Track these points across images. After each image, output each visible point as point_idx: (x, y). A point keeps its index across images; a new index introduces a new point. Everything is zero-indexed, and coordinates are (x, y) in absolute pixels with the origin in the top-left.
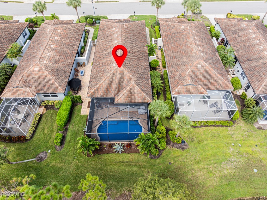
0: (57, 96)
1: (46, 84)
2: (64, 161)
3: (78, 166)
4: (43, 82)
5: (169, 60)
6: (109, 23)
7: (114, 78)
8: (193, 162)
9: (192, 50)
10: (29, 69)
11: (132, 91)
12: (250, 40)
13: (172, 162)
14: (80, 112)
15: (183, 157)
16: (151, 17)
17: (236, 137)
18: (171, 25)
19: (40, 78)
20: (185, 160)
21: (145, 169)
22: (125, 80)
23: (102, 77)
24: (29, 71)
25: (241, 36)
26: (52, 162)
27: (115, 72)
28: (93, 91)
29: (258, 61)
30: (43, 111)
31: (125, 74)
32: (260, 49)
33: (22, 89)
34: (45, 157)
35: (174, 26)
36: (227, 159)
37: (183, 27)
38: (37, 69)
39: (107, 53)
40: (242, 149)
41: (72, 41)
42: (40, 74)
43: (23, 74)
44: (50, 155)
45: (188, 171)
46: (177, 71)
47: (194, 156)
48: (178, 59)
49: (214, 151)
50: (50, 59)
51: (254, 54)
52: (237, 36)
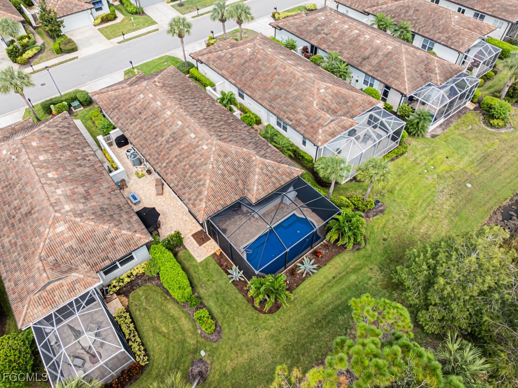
0: (132, 258)
1: (104, 245)
2: (244, 347)
3: (272, 336)
4: (95, 245)
5: (269, 105)
6: (119, 92)
7: (222, 167)
8: (406, 219)
9: (294, 75)
10: (45, 236)
11: (265, 171)
12: (346, 34)
13: (385, 237)
14: (194, 259)
15: (391, 222)
16: (163, 60)
17: (422, 161)
18: (225, 56)
19: (82, 242)
20: (396, 224)
21: (364, 268)
22: (242, 160)
23: (199, 178)
24: (47, 241)
25: (330, 33)
26: (225, 364)
27: (217, 157)
28: (204, 205)
29: (376, 55)
30: (122, 303)
31: (233, 152)
32: (366, 39)
33: (61, 281)
34: (206, 367)
35: (232, 54)
36: (434, 192)
37: (249, 50)
38: (61, 228)
39: (169, 138)
40: (439, 170)
41: (74, 151)
42: (78, 234)
43: (38, 254)
44: (211, 357)
45: (410, 234)
46: (298, 113)
47: (401, 212)
48: (282, 97)
49: (415, 191)
50: (71, 198)
51: (366, 49)
52: (324, 35)
